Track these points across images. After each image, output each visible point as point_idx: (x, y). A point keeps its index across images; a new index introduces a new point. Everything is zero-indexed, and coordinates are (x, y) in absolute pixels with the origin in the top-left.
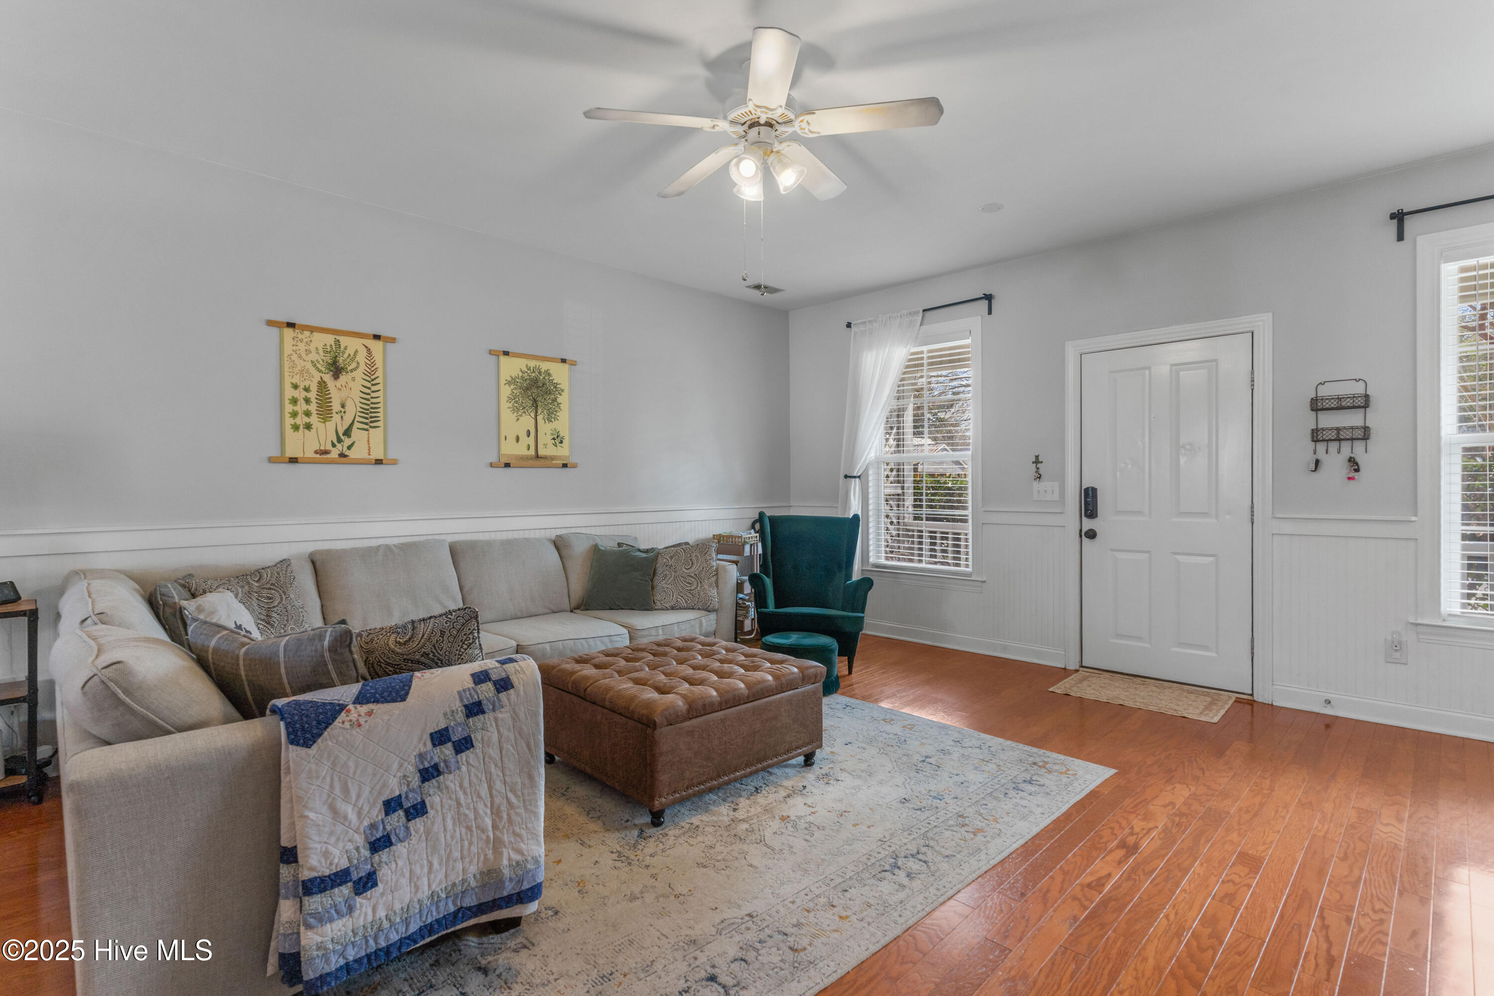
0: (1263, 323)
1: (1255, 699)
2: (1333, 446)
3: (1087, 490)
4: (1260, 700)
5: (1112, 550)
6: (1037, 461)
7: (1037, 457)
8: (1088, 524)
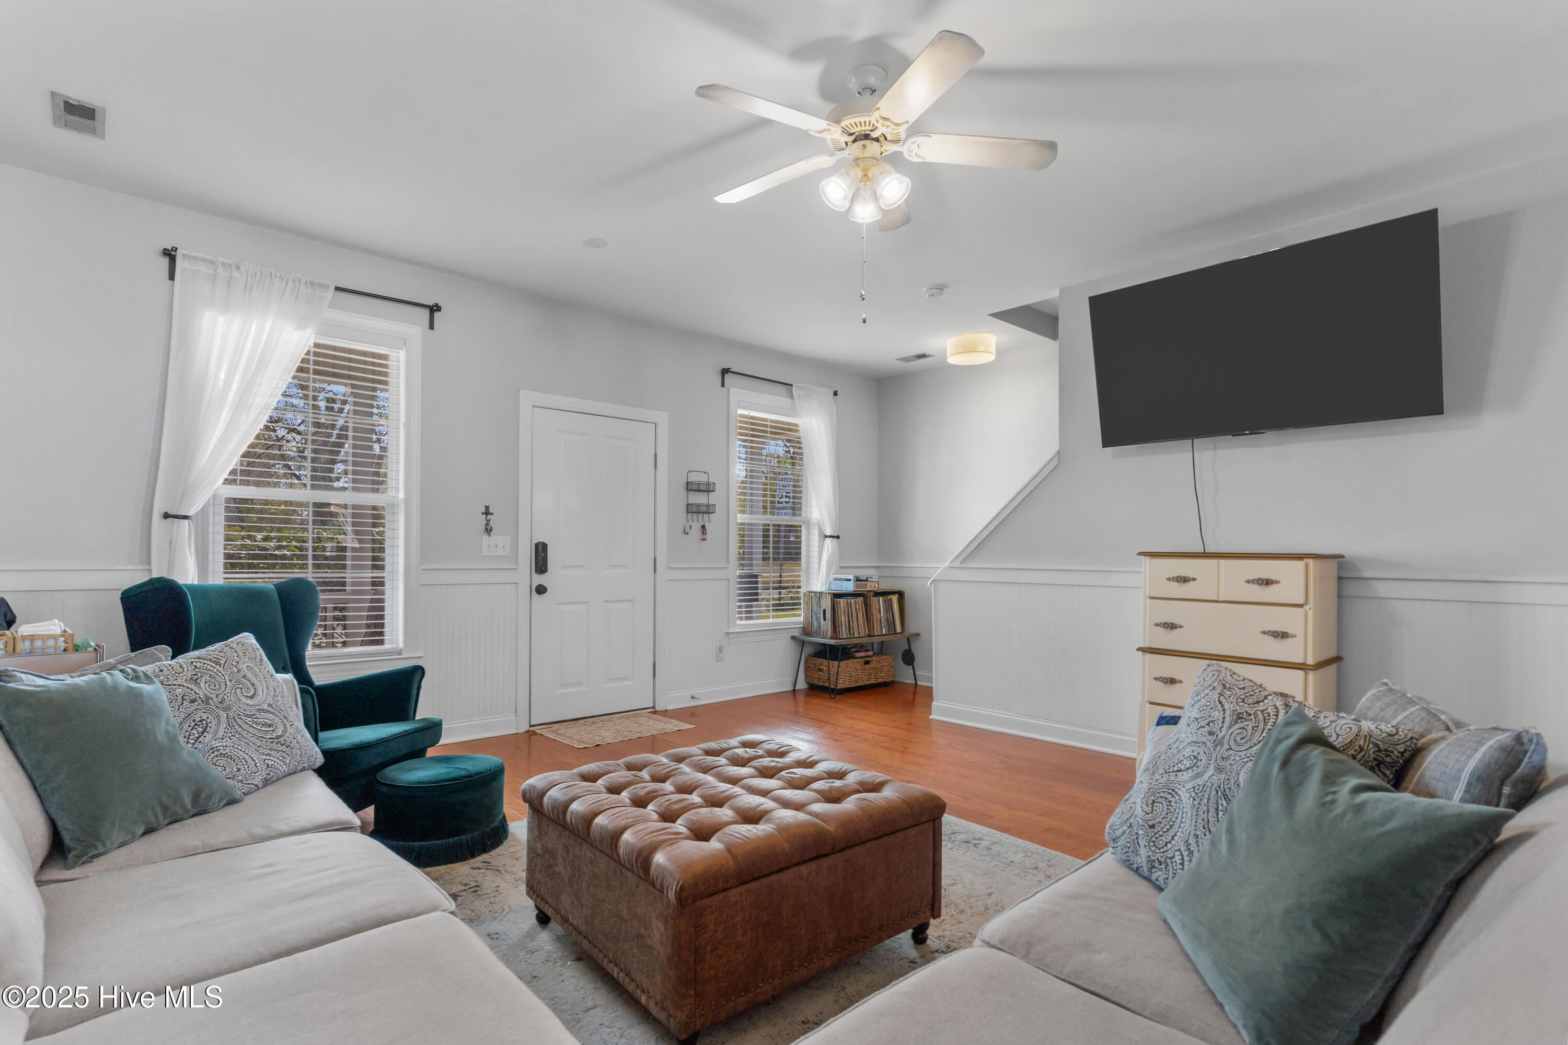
0: (663, 418)
1: (657, 709)
2: (695, 515)
3: (537, 545)
4: (659, 710)
5: (558, 604)
6: (487, 512)
7: (487, 508)
8: (539, 580)
